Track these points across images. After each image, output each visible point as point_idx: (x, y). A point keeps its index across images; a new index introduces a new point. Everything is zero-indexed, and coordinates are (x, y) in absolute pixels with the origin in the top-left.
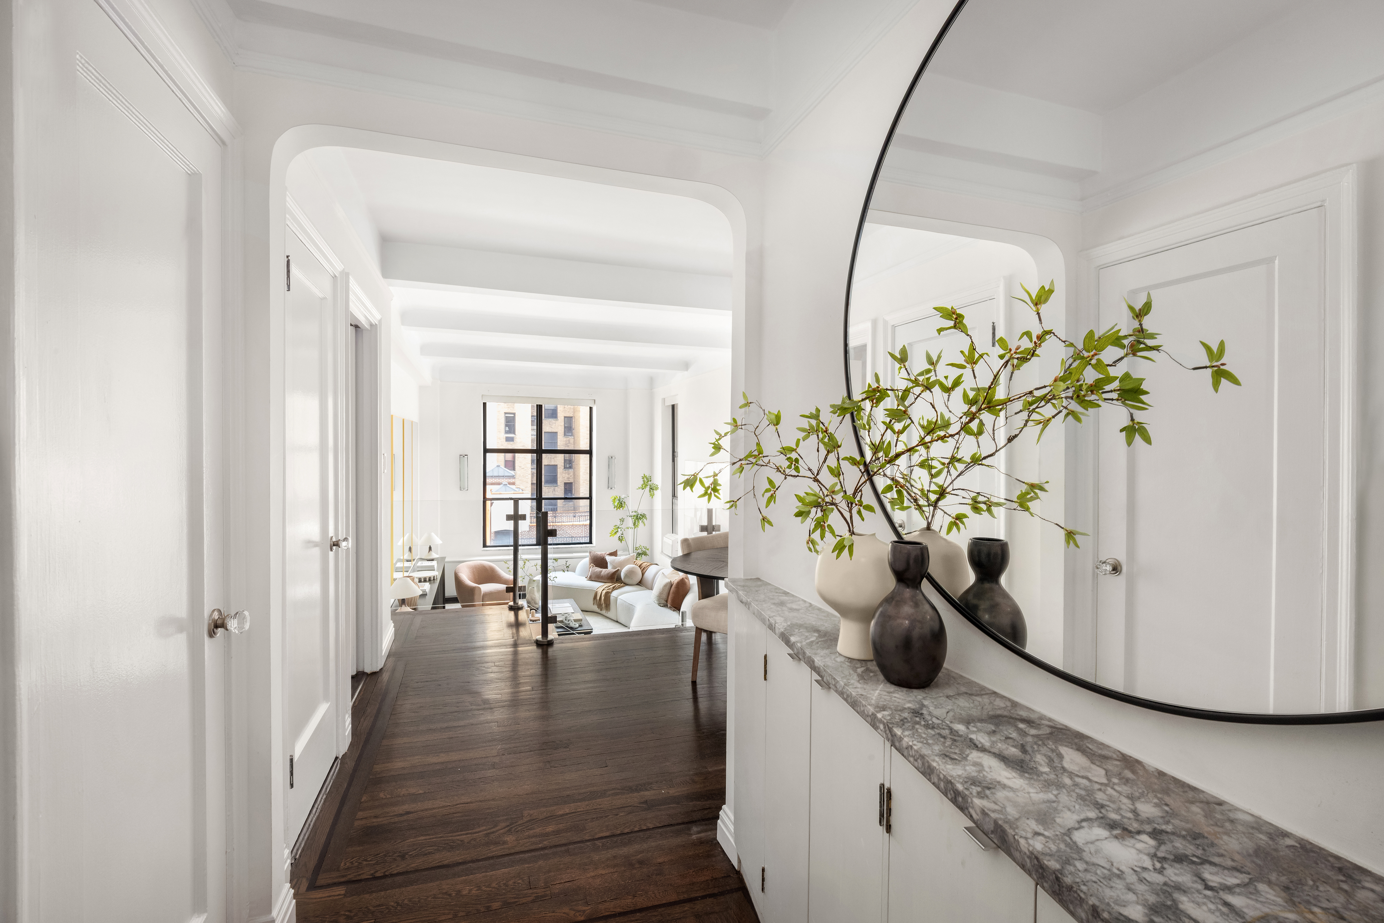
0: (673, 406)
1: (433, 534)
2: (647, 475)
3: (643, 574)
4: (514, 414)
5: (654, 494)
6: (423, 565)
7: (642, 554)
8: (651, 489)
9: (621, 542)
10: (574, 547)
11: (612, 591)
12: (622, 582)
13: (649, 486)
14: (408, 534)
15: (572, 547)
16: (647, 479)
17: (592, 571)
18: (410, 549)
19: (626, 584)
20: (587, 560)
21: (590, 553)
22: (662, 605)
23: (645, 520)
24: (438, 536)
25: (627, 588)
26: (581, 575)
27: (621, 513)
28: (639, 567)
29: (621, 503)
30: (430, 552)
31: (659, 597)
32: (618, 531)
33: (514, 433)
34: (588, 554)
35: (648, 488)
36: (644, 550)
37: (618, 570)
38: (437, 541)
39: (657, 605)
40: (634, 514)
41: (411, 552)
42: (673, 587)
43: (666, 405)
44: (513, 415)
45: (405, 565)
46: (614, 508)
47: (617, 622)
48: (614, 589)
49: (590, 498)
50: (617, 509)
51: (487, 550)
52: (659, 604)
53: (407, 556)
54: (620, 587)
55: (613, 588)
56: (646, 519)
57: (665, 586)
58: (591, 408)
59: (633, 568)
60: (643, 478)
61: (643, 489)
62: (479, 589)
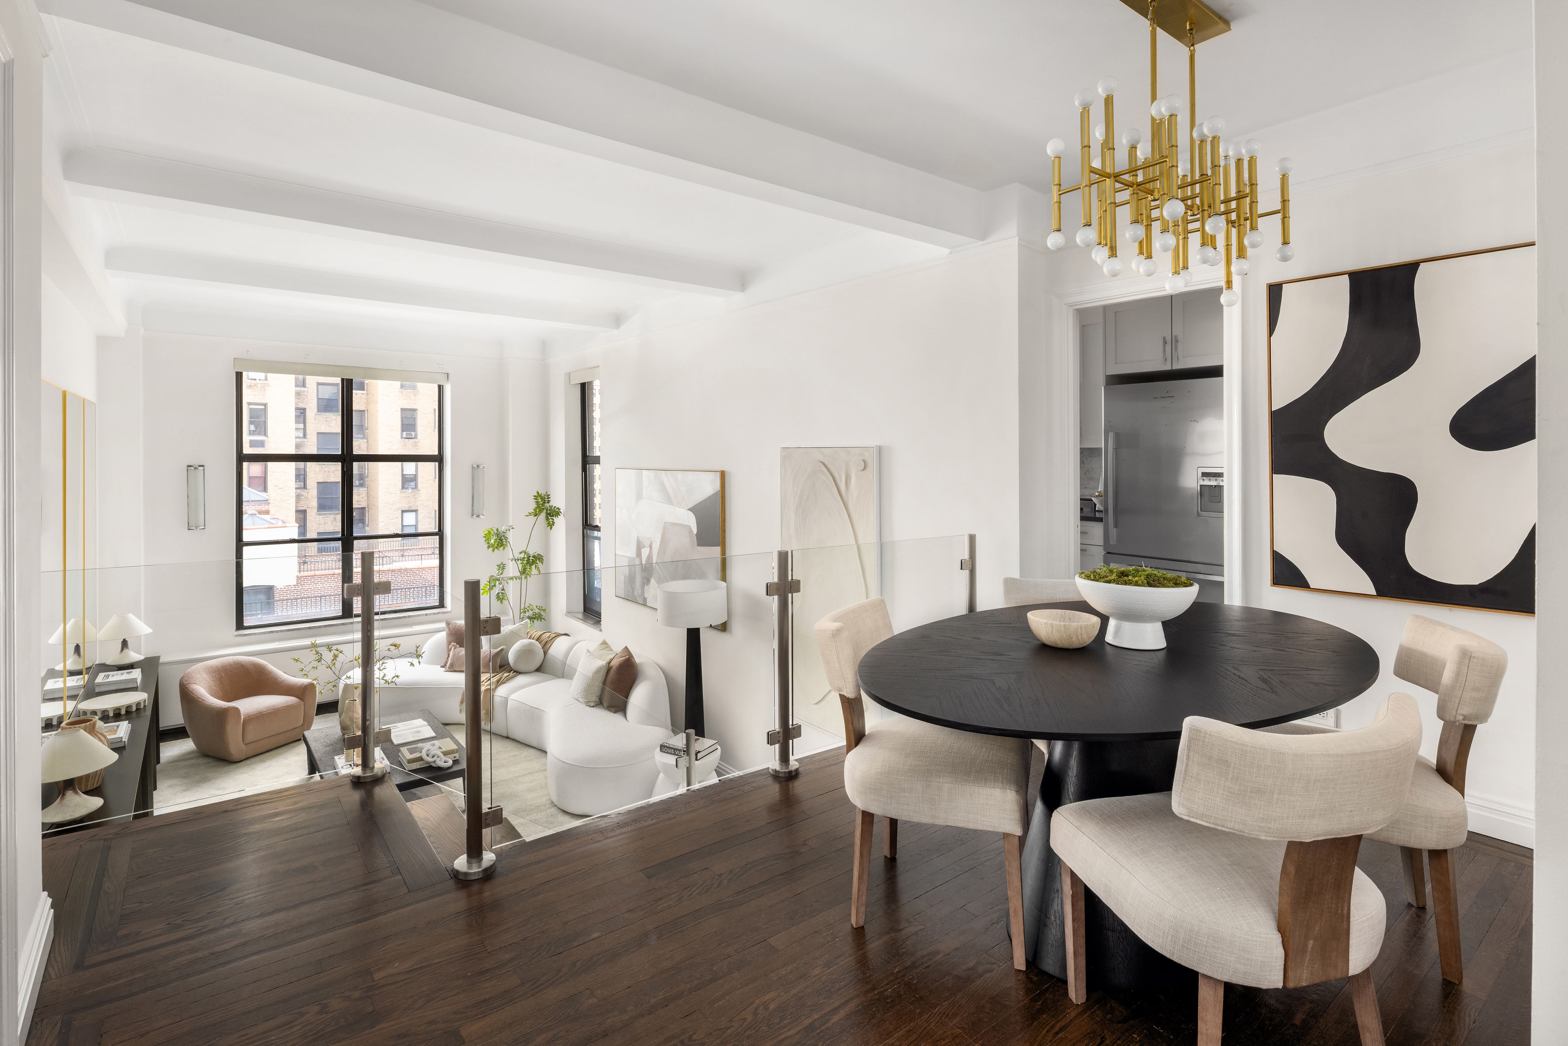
0: (583, 386)
1: (132, 617)
2: (542, 492)
3: (545, 653)
4: (265, 405)
5: (553, 523)
6: (111, 679)
7: (535, 618)
8: (549, 514)
9: (502, 602)
10: (413, 616)
11: (496, 687)
12: (510, 670)
13: (545, 511)
14: (73, 620)
15: (409, 617)
16: (543, 499)
17: (454, 656)
18: (77, 649)
19: (518, 673)
20: (443, 635)
21: (448, 624)
22: (592, 704)
23: (540, 564)
24: (140, 619)
25: (520, 680)
26: (432, 662)
27: (498, 556)
28: (537, 640)
29: (502, 540)
30: (125, 651)
31: (587, 691)
32: (495, 586)
33: (265, 434)
34: (443, 625)
35: (543, 515)
36: (537, 611)
37: (502, 650)
38: (141, 628)
39: (584, 706)
40: (522, 555)
41: (79, 655)
42: (612, 672)
43: (572, 383)
44: (263, 407)
45: (68, 685)
46: (489, 547)
47: (508, 738)
48: (499, 683)
49: (440, 533)
50: (493, 550)
51: (245, 635)
52: (588, 704)
53: (71, 663)
54: (508, 679)
55: (498, 681)
56: (542, 563)
57: (598, 671)
58: (440, 388)
59: (531, 644)
60: (536, 497)
61: (535, 516)
62: (237, 710)
